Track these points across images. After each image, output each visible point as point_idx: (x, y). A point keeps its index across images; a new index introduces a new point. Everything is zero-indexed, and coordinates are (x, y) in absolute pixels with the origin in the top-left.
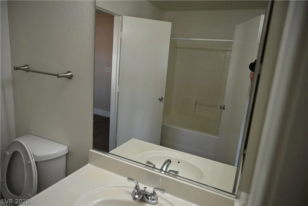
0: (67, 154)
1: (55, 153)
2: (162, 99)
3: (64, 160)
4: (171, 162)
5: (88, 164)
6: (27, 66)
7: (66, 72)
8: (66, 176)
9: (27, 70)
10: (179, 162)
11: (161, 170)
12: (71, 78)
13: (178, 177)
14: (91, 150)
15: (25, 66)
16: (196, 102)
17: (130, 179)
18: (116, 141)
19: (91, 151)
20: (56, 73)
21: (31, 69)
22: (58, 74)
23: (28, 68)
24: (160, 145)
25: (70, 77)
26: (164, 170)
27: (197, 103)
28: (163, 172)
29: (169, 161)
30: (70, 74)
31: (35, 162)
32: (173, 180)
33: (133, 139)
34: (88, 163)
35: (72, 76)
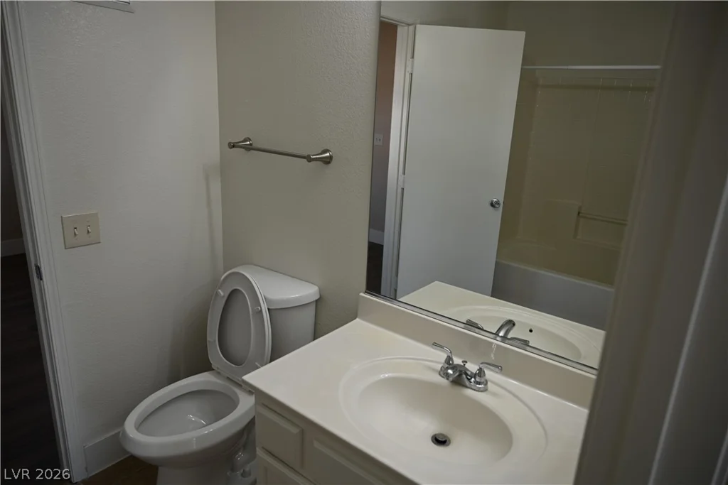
0: (316, 301)
1: (297, 298)
2: (498, 203)
3: (311, 311)
4: (514, 324)
5: (357, 319)
6: (249, 140)
7: (320, 152)
8: (314, 340)
9: (249, 148)
10: (531, 331)
11: (497, 334)
12: (329, 163)
13: (528, 348)
14: (362, 294)
15: (245, 141)
16: (579, 213)
17: (436, 345)
18: (396, 290)
19: (363, 297)
20: (305, 154)
21: (254, 145)
22: (309, 156)
23: (251, 144)
24: (492, 296)
25: (328, 161)
26: (501, 334)
27: (580, 215)
28: (498, 338)
29: (510, 324)
30: (328, 154)
31: (268, 309)
32: (520, 353)
33: (436, 282)
34: (355, 319)
35: (331, 157)
